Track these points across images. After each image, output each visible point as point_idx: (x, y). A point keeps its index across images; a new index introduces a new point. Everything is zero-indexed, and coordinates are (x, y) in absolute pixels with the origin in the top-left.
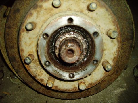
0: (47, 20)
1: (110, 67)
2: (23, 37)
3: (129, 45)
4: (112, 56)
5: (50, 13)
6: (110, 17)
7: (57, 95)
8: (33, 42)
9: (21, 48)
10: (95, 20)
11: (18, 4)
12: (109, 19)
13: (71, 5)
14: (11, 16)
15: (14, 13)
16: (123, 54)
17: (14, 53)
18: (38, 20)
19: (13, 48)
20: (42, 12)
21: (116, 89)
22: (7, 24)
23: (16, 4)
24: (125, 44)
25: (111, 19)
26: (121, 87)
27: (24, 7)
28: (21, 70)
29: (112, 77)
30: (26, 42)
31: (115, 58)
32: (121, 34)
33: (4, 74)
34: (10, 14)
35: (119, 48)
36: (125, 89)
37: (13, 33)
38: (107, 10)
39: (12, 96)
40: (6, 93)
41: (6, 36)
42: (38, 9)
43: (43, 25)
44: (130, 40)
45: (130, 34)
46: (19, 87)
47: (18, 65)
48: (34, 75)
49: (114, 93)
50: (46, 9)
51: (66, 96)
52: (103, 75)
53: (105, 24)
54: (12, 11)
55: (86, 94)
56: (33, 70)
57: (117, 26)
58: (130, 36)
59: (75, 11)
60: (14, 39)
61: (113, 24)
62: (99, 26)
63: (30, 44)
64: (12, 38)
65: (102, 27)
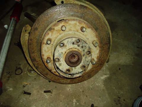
0: (57, 37)
1: (94, 63)
2: (43, 47)
3: (108, 47)
4: (96, 56)
5: (59, 32)
6: (94, 33)
7: (63, 82)
8: (49, 50)
9: (42, 54)
10: (86, 36)
11: (36, 24)
12: (93, 34)
13: (71, 27)
14: (32, 33)
15: (34, 30)
16: (104, 53)
17: (35, 56)
18: (52, 37)
19: (34, 53)
20: (55, 32)
21: (102, 76)
22: (29, 37)
23: (35, 25)
24: (105, 47)
25: (94, 35)
26: (106, 75)
27: (41, 26)
28: (39, 67)
29: (98, 68)
30: (45, 50)
31: (98, 57)
32: (101, 42)
33: (22, 70)
34: (32, 31)
35: (100, 51)
36: (108, 76)
37: (34, 43)
38: (92, 29)
39: (31, 85)
40: (26, 83)
41: (29, 45)
42: (52, 31)
43: (55, 40)
44: (108, 44)
45: (108, 41)
46: (35, 79)
47: (37, 64)
48: (51, 69)
49: (101, 79)
50: (57, 31)
51: (69, 82)
52: (92, 67)
53: (91, 37)
54: (33, 29)
55: (82, 80)
56: (50, 66)
57: (98, 38)
58: (108, 42)
59: (74, 31)
60: (34, 47)
61: (96, 37)
62: (88, 39)
63: (48, 51)
64: (33, 46)
65: (89, 39)
